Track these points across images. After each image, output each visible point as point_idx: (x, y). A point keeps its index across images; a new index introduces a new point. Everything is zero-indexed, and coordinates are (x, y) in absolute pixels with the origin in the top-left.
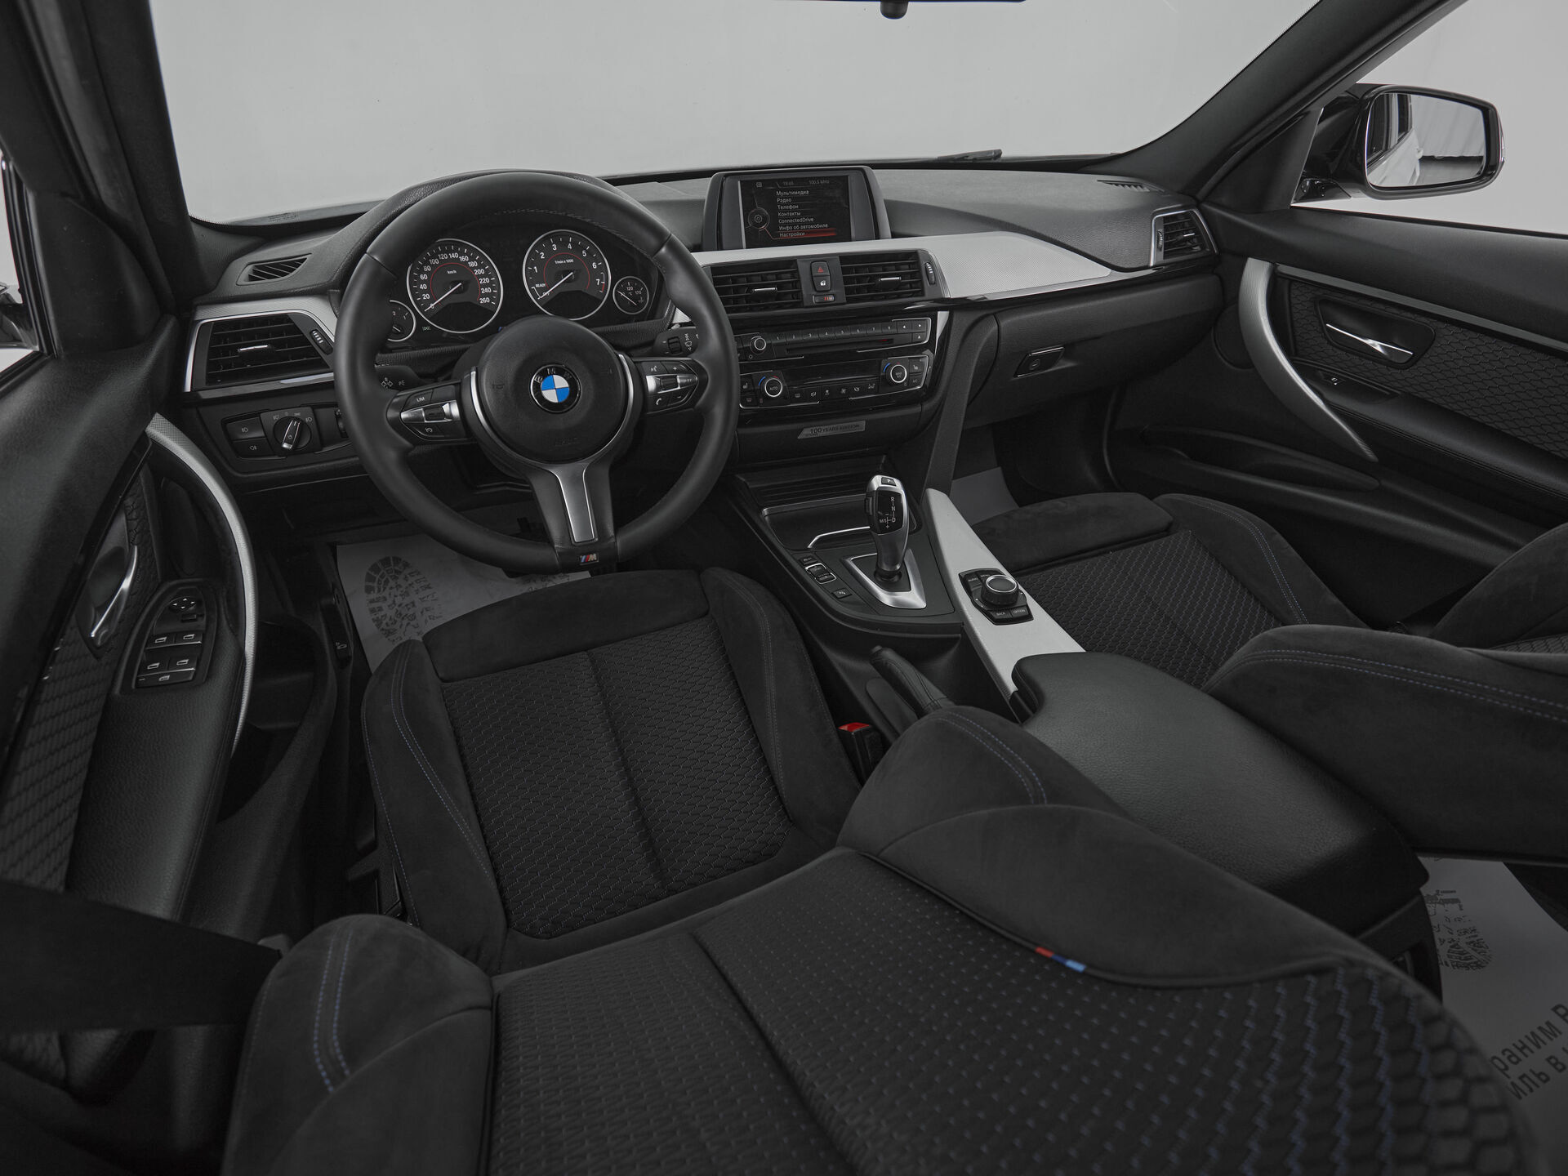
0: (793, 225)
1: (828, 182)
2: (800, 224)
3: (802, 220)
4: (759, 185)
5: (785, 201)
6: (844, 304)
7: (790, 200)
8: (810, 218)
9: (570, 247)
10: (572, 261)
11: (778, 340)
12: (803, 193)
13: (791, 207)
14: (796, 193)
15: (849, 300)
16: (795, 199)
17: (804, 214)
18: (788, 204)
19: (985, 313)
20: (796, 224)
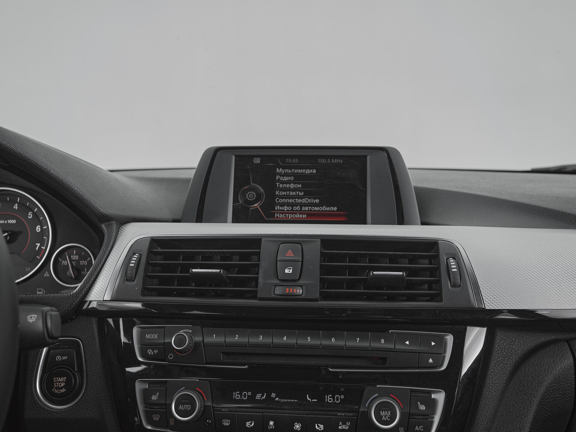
0: (292, 205)
1: (340, 161)
2: (302, 205)
3: (304, 201)
4: (257, 161)
5: (286, 179)
6: (316, 300)
7: (292, 178)
8: (314, 199)
9: (16, 207)
10: (14, 221)
11: (214, 339)
12: (308, 171)
13: (292, 186)
14: (300, 171)
15: (325, 296)
16: (298, 178)
17: (307, 194)
18: (289, 182)
19: (553, 337)
20: (296, 205)
